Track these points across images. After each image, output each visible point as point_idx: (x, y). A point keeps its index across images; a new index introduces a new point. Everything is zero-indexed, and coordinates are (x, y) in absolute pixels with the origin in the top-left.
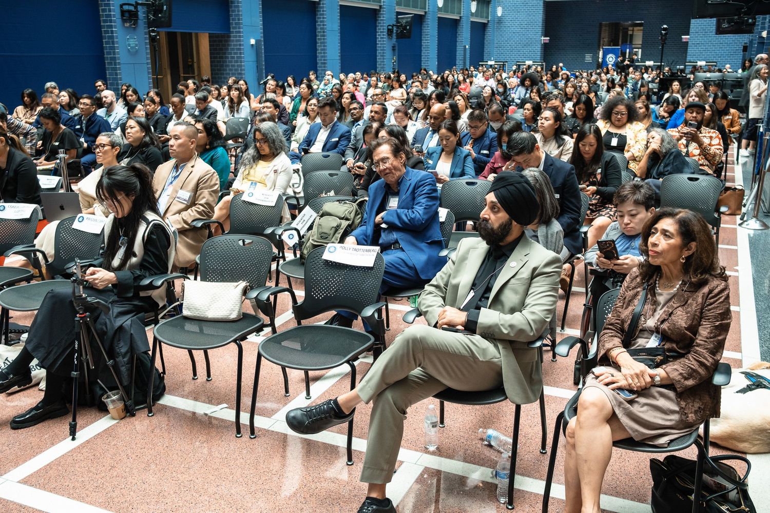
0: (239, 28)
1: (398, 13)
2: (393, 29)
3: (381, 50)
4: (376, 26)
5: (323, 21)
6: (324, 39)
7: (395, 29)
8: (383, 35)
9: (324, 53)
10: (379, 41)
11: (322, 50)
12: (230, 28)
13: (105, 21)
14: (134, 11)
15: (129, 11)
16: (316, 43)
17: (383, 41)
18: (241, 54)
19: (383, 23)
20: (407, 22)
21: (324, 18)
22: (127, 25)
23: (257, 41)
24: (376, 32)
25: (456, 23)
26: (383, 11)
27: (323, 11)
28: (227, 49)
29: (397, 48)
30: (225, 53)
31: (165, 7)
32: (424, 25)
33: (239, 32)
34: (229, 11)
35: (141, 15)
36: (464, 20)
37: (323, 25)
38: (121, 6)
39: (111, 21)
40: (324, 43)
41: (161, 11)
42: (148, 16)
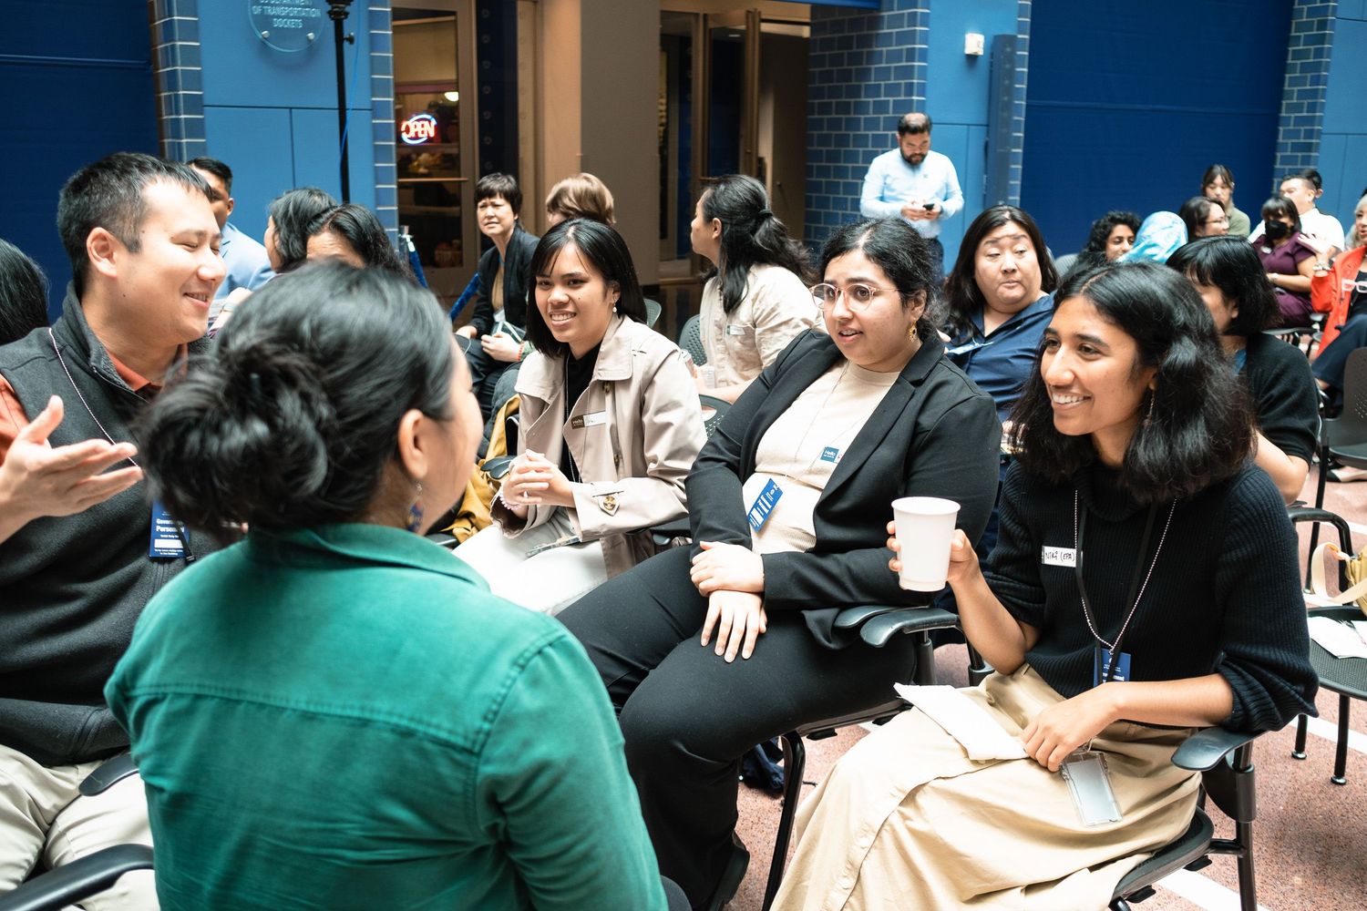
9: (1312, 108)
16: (1282, 68)
18: (909, 90)
23: (999, 46)
28: (864, 74)
30: (855, 92)
33: (912, 3)
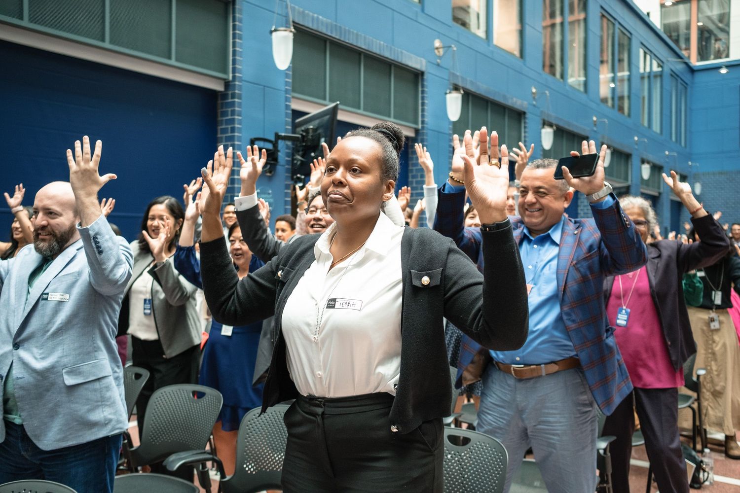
35: (284, 158)
36: (664, 196)
38: (252, 142)
41: (316, 147)
42: (293, 160)
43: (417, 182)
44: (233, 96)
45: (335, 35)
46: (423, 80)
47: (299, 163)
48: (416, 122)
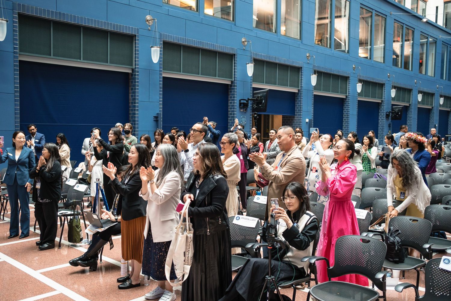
0: (300, 113)
1: (393, 105)
2: (389, 114)
3: (381, 127)
4: (378, 112)
5: (348, 109)
6: (348, 120)
7: (391, 114)
8: (383, 118)
9: (347, 128)
10: (380, 121)
11: (346, 126)
12: (295, 113)
13: (231, 109)
14: (246, 103)
15: (244, 103)
17: (383, 121)
19: (383, 111)
20: (399, 110)
21: (348, 107)
22: (242, 110)
23: (310, 120)
24: (378, 116)
25: (429, 111)
26: (384, 104)
27: (348, 103)
29: (391, 126)
31: (263, 101)
32: (409, 112)
33: (300, 115)
34: (295, 103)
35: (250, 105)
36: (435, 109)
37: (348, 112)
38: (240, 101)
39: (234, 108)
40: (348, 122)
41: (261, 103)
42: (253, 106)
43: (298, 110)
44: (234, 86)
45: (268, 60)
46: (301, 70)
47: (255, 107)
48: (298, 87)
